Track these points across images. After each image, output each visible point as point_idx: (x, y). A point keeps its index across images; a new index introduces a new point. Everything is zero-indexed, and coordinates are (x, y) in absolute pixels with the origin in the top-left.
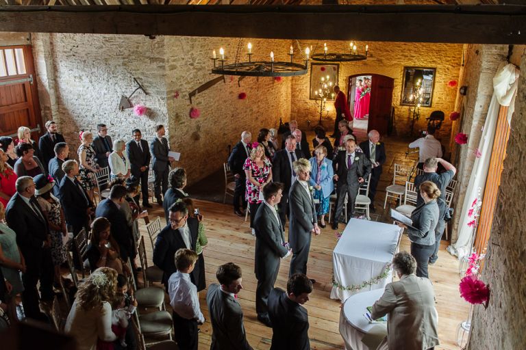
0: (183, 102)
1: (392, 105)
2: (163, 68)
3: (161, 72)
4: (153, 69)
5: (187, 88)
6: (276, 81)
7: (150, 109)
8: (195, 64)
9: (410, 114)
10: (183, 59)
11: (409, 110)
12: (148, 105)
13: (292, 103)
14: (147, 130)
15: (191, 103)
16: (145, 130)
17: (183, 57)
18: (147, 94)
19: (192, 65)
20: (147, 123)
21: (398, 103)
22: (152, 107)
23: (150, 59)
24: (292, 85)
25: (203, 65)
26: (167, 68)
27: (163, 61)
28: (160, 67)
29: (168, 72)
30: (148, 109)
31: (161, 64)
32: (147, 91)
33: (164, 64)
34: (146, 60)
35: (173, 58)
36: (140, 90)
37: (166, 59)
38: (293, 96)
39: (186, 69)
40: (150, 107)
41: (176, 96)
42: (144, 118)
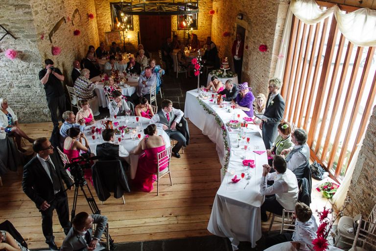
0: (46, 42)
1: (172, 30)
2: (29, 13)
3: (28, 17)
4: (19, 15)
5: (47, 30)
6: (89, 18)
7: (21, 52)
8: (48, 9)
9: (184, 35)
10: (41, 4)
11: (185, 33)
12: (18, 48)
13: (99, 35)
14: (21, 71)
15: (51, 42)
16: (19, 71)
17: (40, 3)
18: (16, 38)
19: (46, 9)
20: (20, 64)
21: (176, 28)
22: (22, 50)
23: (15, 6)
24: (97, 21)
25: (52, 9)
26: (33, 14)
27: (29, 7)
28: (27, 13)
29: (34, 17)
30: (19, 52)
31: (27, 10)
32: (15, 36)
33: (30, 10)
34: (10, 7)
35: (35, 4)
36: (7, 36)
37: (31, 5)
38: (99, 29)
39: (43, 13)
40: (20, 50)
41: (42, 38)
42: (17, 61)
